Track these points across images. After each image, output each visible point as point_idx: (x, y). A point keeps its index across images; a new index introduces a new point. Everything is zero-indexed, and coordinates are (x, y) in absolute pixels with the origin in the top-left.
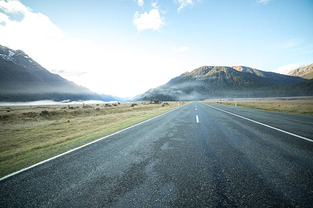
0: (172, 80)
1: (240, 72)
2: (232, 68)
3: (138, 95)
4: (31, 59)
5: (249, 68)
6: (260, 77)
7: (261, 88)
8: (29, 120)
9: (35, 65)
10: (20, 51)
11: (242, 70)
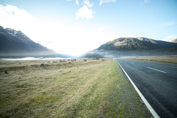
0: (102, 46)
1: (141, 41)
2: (136, 39)
3: (82, 55)
4: (25, 35)
5: (146, 38)
6: (153, 44)
7: (154, 50)
8: (36, 69)
9: (27, 38)
10: (19, 31)
11: (142, 40)
